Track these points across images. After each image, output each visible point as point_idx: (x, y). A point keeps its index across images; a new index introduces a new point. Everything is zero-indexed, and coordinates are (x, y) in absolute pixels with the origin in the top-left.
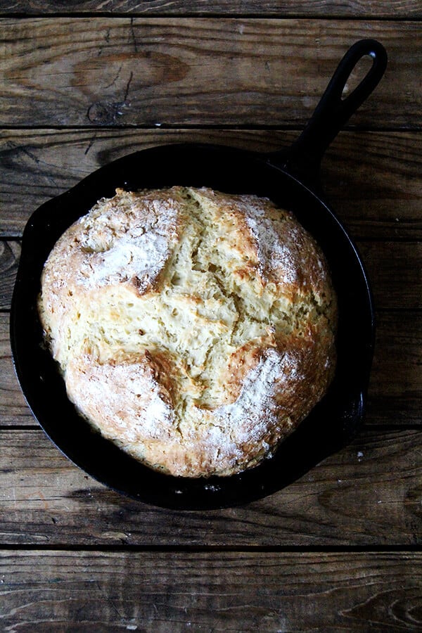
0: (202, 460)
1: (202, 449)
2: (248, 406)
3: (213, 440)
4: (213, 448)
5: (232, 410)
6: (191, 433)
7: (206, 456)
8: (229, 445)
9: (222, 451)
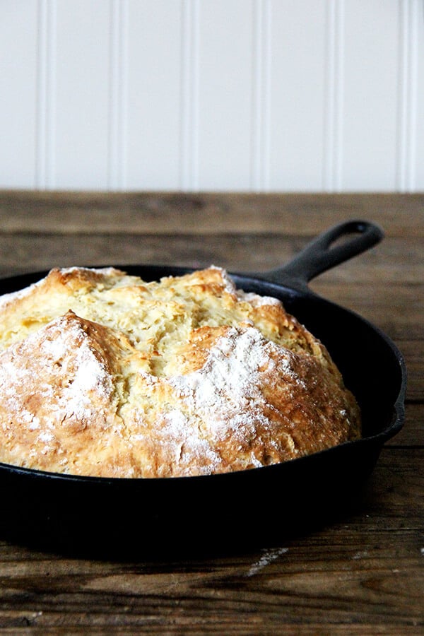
0: (157, 464)
1: (157, 442)
2: (220, 386)
3: (173, 430)
4: (174, 443)
5: (197, 383)
6: (138, 417)
7: (163, 454)
8: (198, 442)
9: (186, 448)
